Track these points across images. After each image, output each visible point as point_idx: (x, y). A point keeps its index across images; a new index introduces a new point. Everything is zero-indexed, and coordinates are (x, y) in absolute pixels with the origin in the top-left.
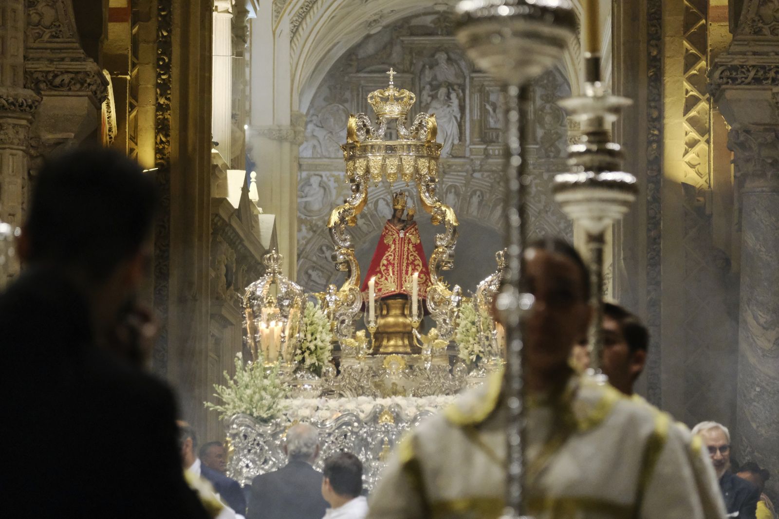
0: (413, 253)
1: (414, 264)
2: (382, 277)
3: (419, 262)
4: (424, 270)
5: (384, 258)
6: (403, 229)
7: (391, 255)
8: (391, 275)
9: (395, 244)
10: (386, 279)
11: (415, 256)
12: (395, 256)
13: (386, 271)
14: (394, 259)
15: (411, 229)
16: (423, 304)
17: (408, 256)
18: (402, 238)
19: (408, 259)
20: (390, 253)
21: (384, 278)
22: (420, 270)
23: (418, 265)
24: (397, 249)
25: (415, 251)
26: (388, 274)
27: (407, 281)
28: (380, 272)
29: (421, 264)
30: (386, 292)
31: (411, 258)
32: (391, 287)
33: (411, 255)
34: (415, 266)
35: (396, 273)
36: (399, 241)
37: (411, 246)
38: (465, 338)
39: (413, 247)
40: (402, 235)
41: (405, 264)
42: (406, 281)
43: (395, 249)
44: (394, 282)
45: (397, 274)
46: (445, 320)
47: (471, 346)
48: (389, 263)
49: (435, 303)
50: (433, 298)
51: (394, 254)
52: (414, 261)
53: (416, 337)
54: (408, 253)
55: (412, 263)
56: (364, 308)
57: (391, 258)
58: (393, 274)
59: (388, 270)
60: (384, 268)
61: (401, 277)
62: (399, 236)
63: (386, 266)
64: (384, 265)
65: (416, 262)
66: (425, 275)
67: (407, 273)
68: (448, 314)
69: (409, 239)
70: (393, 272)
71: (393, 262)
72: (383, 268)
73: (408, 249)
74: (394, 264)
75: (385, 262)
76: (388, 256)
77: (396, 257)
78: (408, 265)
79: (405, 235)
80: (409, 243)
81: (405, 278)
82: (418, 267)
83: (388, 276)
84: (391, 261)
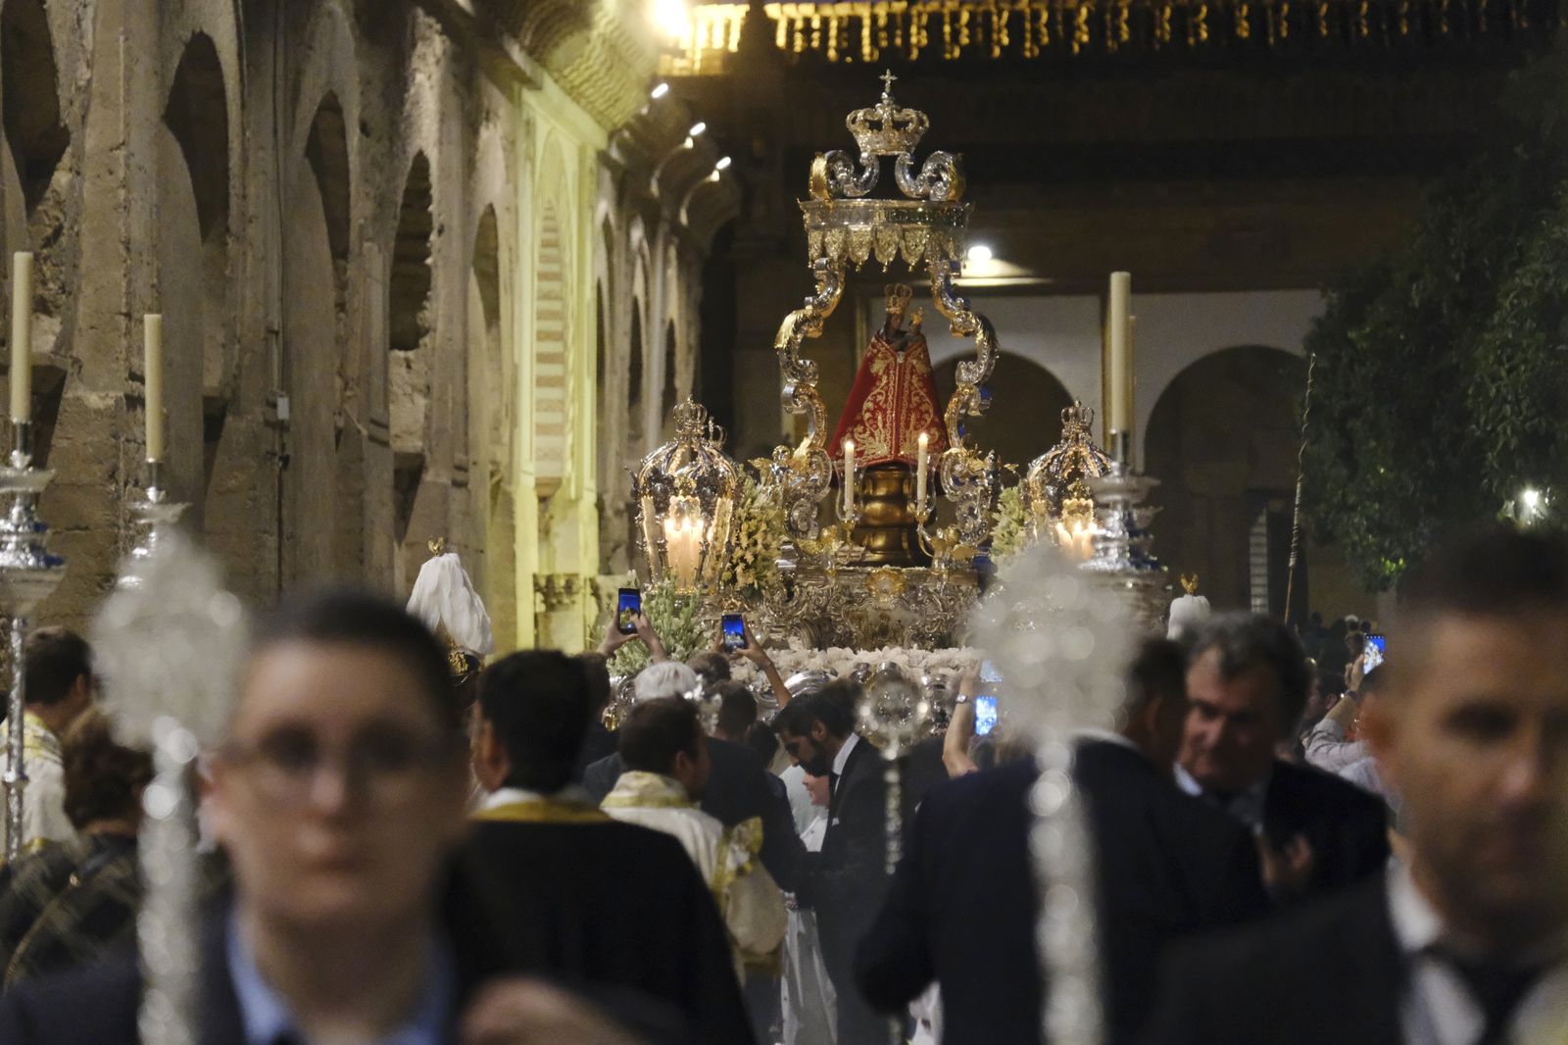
0: (919, 391)
1: (921, 411)
2: (865, 431)
3: (929, 406)
4: (937, 420)
5: (869, 398)
6: (902, 349)
7: (880, 394)
8: (880, 425)
9: (888, 375)
10: (872, 435)
11: (922, 396)
12: (887, 396)
13: (871, 422)
14: (886, 401)
15: (916, 349)
17: (910, 395)
18: (900, 364)
19: (910, 402)
20: (878, 390)
21: (868, 432)
22: (929, 420)
23: (927, 412)
24: (892, 384)
25: (921, 388)
26: (875, 426)
27: (908, 440)
28: (862, 423)
29: (931, 411)
30: (871, 457)
31: (915, 399)
32: (881, 449)
33: (915, 395)
34: (922, 413)
35: (888, 425)
36: (895, 369)
37: (915, 379)
39: (920, 380)
40: (900, 360)
41: (904, 411)
42: (905, 439)
43: (887, 384)
44: (885, 440)
45: (891, 427)
46: (971, 509)
48: (878, 407)
49: (956, 480)
50: (952, 470)
51: (887, 392)
52: (920, 405)
53: (923, 539)
54: (910, 392)
55: (917, 408)
56: (836, 483)
58: (884, 427)
59: (876, 419)
60: (869, 415)
61: (898, 434)
62: (895, 361)
63: (873, 412)
64: (868, 410)
65: (923, 408)
66: (938, 430)
67: (907, 427)
68: (978, 498)
69: (913, 367)
70: (884, 423)
71: (884, 407)
72: (867, 415)
73: (911, 383)
74: (886, 409)
75: (870, 405)
76: (875, 395)
77: (890, 397)
78: (909, 411)
79: (906, 359)
80: (912, 374)
81: (905, 434)
82: (926, 416)
83: (875, 429)
84: (881, 404)
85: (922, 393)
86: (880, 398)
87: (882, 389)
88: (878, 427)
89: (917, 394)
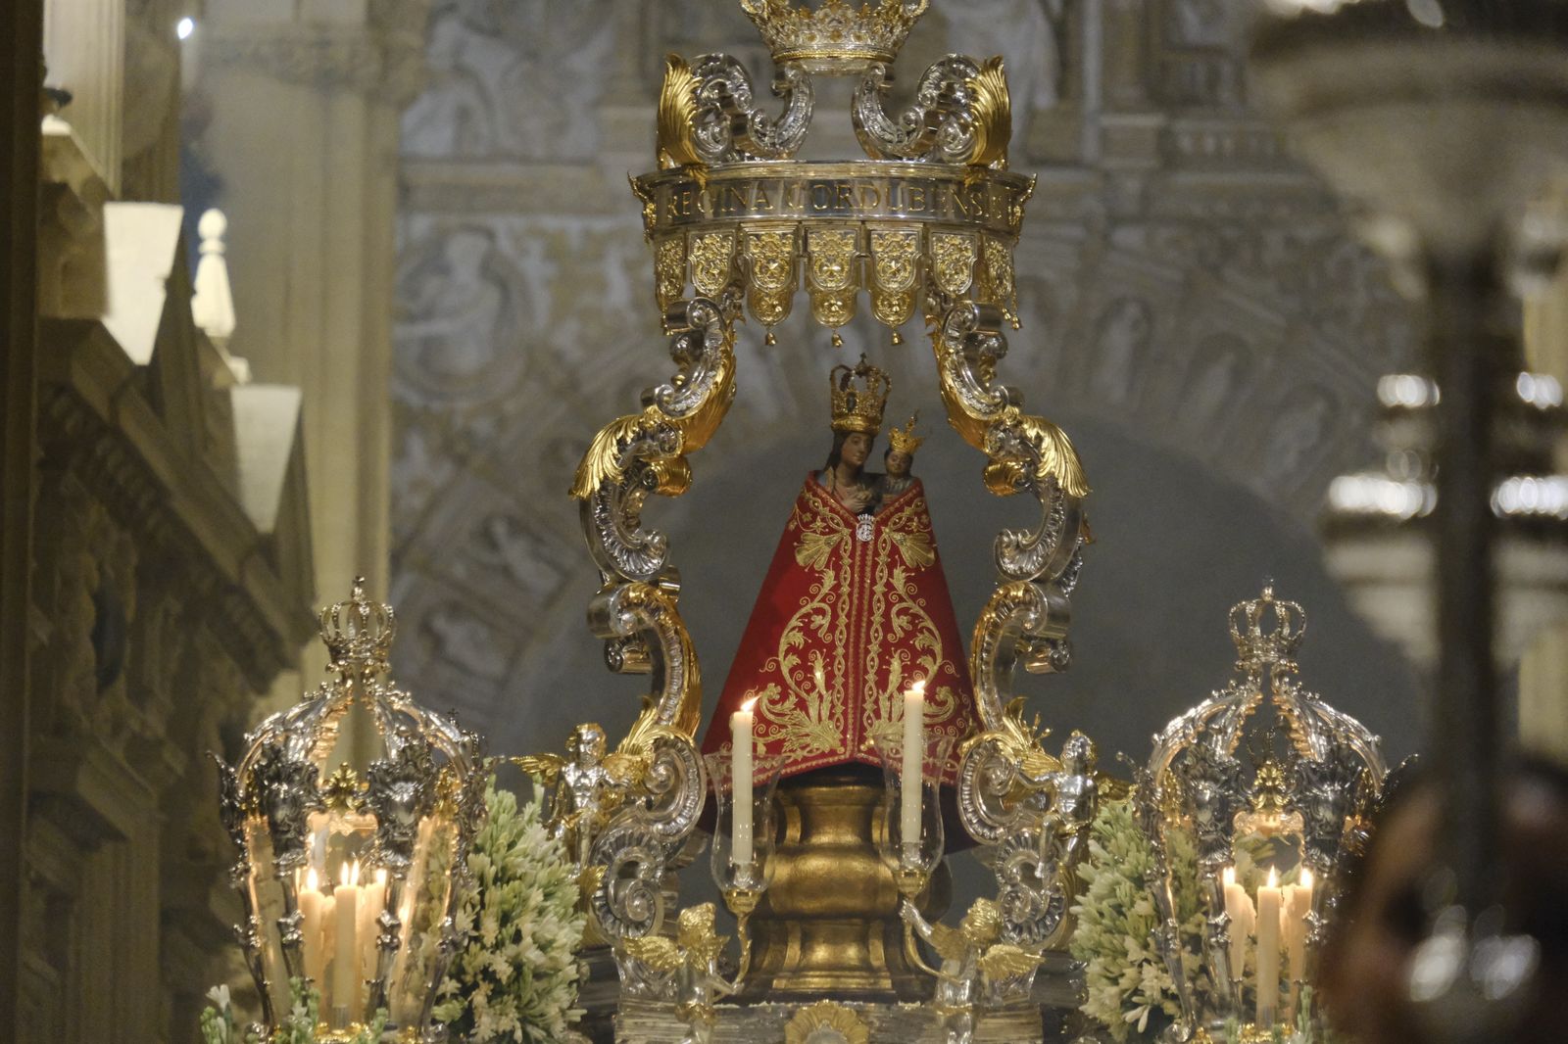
0: (909, 603)
1: (912, 648)
2: (784, 697)
3: (929, 638)
4: (951, 670)
5: (794, 622)
6: (869, 510)
7: (820, 612)
8: (822, 688)
9: (837, 568)
10: (802, 705)
11: (915, 616)
12: (835, 616)
13: (800, 675)
14: (832, 628)
15: (900, 509)
16: (942, 802)
17: (886, 615)
18: (865, 544)
19: (887, 627)
20: (816, 604)
21: (793, 699)
22: (933, 669)
23: (928, 651)
24: (845, 589)
25: (913, 598)
26: (807, 685)
27: (884, 714)
28: (777, 677)
29: (938, 648)
30: (800, 754)
31: (899, 623)
32: (819, 736)
33: (899, 614)
34: (915, 654)
35: (839, 681)
36: (852, 556)
37: (899, 578)
38: (1105, 939)
39: (908, 580)
40: (864, 533)
41: (874, 648)
42: (877, 714)
43: (836, 588)
44: (831, 716)
45: (845, 685)
46: (1028, 869)
47: (1130, 972)
48: (813, 640)
49: (991, 800)
50: (984, 781)
51: (834, 607)
52: (910, 635)
53: (916, 933)
54: (889, 605)
55: (904, 643)
56: (715, 818)
57: (821, 622)
58: (829, 686)
59: (811, 670)
60: (794, 660)
61: (859, 699)
62: (853, 535)
64: (792, 649)
65: (919, 643)
66: (954, 693)
67: (882, 682)
68: (1042, 842)
69: (895, 550)
70: (830, 677)
71: (828, 639)
72: (787, 663)
73: (889, 586)
74: (832, 646)
75: (798, 639)
76: (808, 615)
77: (843, 620)
78: (886, 650)
79: (878, 533)
80: (891, 566)
81: (876, 702)
82: (925, 661)
83: (808, 692)
84: (821, 634)
85: (916, 609)
86: (818, 620)
87: (823, 600)
88: (814, 687)
89: (902, 612)
